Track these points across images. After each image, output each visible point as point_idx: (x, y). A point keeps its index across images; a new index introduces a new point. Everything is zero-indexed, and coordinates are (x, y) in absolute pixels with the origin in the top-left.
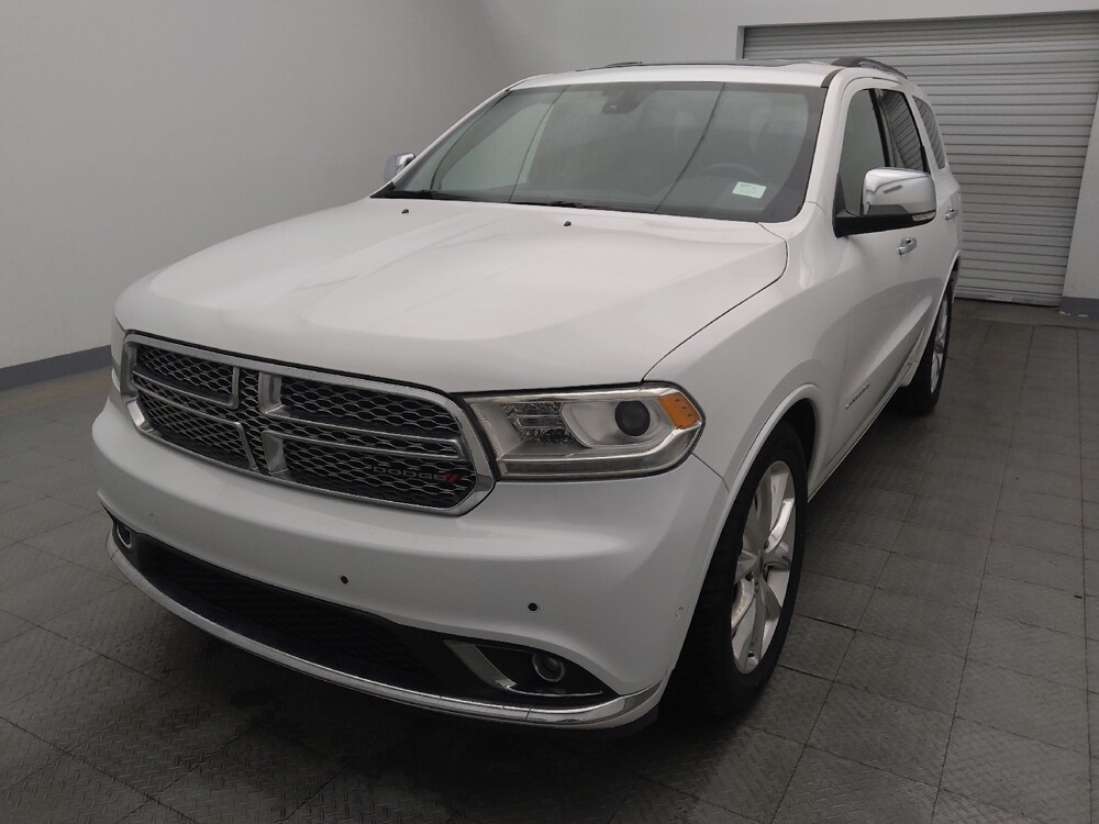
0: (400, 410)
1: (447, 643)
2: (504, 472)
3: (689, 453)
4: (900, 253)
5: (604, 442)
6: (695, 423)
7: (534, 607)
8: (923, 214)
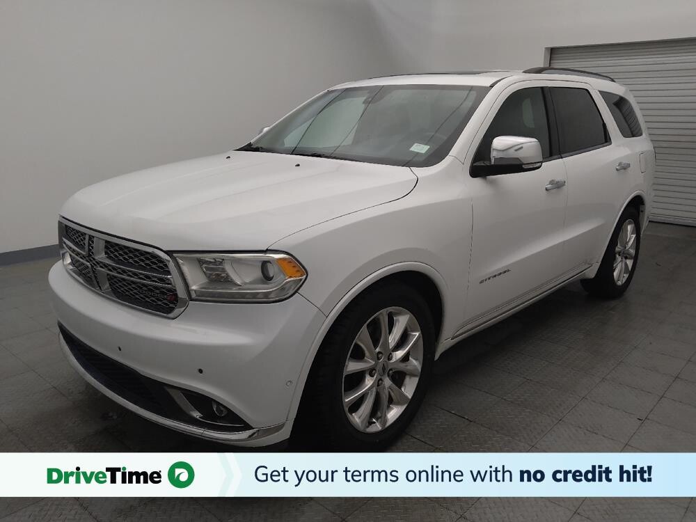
0: (138, 257)
1: (166, 387)
2: (194, 296)
3: (296, 292)
4: (546, 189)
5: (251, 283)
6: (302, 275)
7: (201, 371)
8: (532, 163)
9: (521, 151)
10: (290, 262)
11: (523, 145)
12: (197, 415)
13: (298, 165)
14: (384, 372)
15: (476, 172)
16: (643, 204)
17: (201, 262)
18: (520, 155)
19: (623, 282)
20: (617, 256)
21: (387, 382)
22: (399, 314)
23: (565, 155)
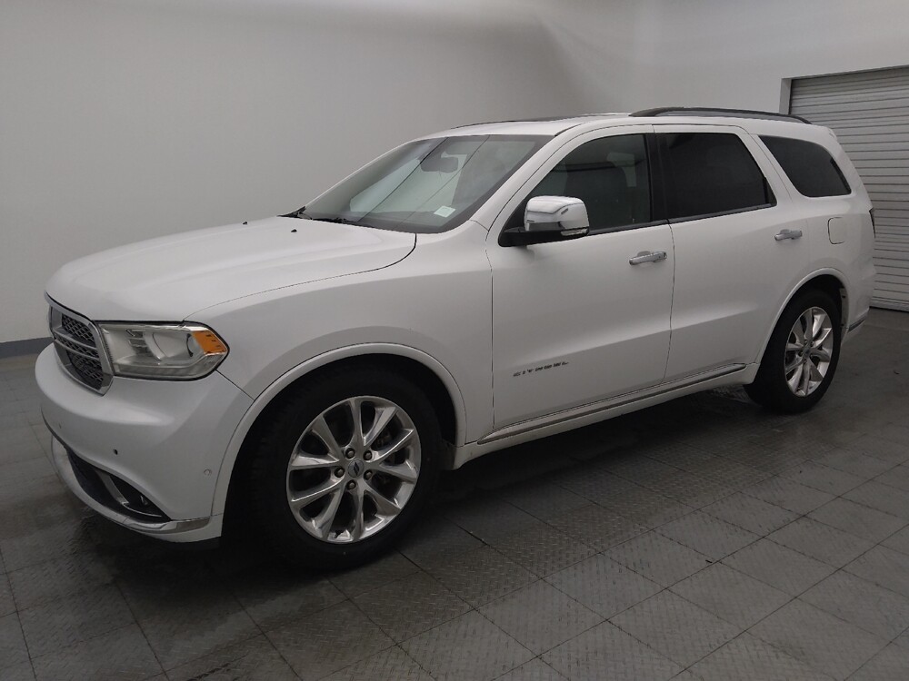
1: (96, 471)
2: (117, 370)
3: (215, 369)
4: (631, 263)
5: (174, 358)
6: (223, 351)
7: (116, 452)
8: (574, 229)
9: (566, 213)
10: (209, 336)
11: (569, 207)
12: (124, 502)
13: (295, 231)
14: (357, 473)
15: (507, 239)
16: (843, 287)
17: (129, 332)
18: (563, 218)
19: (810, 392)
20: (797, 356)
21: (363, 486)
22: (382, 405)
23: (674, 220)
